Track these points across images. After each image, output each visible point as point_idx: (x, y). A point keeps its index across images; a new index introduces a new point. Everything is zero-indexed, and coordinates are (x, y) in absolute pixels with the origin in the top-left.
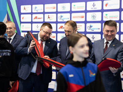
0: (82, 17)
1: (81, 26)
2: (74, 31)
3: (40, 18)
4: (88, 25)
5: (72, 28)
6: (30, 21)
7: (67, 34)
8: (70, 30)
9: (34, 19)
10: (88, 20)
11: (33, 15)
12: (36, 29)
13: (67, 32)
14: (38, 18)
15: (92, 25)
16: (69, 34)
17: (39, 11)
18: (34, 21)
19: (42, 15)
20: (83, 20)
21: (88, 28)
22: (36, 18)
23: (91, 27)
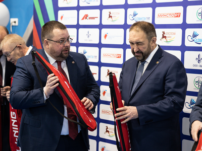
0: (178, 16)
1: (175, 34)
2: (149, 42)
3: (93, 18)
4: (189, 32)
5: (145, 35)
6: (75, 23)
7: (135, 50)
8: (141, 40)
9: (83, 19)
10: (188, 22)
11: (81, 11)
12: (86, 40)
13: (135, 45)
14: (90, 18)
15: (198, 33)
16: (140, 49)
17: (92, 4)
18: (81, 23)
19: (98, 11)
20: (180, 21)
21: (190, 38)
22: (86, 17)
23: (195, 36)
